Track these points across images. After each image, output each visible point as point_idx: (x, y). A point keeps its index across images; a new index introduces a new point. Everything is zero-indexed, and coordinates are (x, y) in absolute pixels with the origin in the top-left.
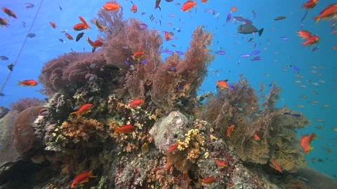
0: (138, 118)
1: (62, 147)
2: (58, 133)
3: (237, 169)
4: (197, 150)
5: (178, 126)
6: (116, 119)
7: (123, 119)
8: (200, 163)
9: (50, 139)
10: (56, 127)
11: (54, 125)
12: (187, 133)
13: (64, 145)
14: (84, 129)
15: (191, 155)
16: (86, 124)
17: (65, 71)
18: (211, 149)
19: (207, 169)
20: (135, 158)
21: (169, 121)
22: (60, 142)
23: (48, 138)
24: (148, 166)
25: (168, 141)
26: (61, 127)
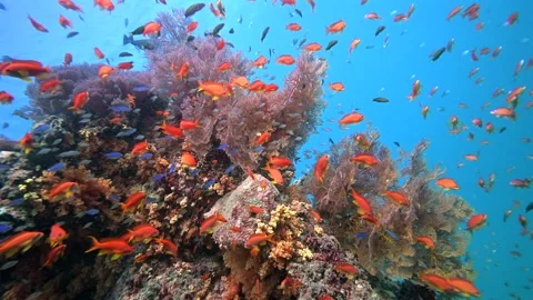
0: (188, 190)
1: (30, 216)
2: (30, 188)
3: (359, 287)
4: (289, 244)
5: (259, 196)
6: (148, 188)
7: (160, 189)
8: (292, 267)
9: (11, 195)
10: (30, 176)
11: (27, 172)
12: (275, 209)
13: (34, 213)
14: (83, 192)
15: (278, 250)
16: (90, 183)
17: (78, 86)
18: (315, 247)
19: (305, 277)
20: (168, 270)
21: (245, 187)
22: (29, 205)
23: (8, 191)
24: (191, 287)
25: (239, 222)
26: (40, 180)
